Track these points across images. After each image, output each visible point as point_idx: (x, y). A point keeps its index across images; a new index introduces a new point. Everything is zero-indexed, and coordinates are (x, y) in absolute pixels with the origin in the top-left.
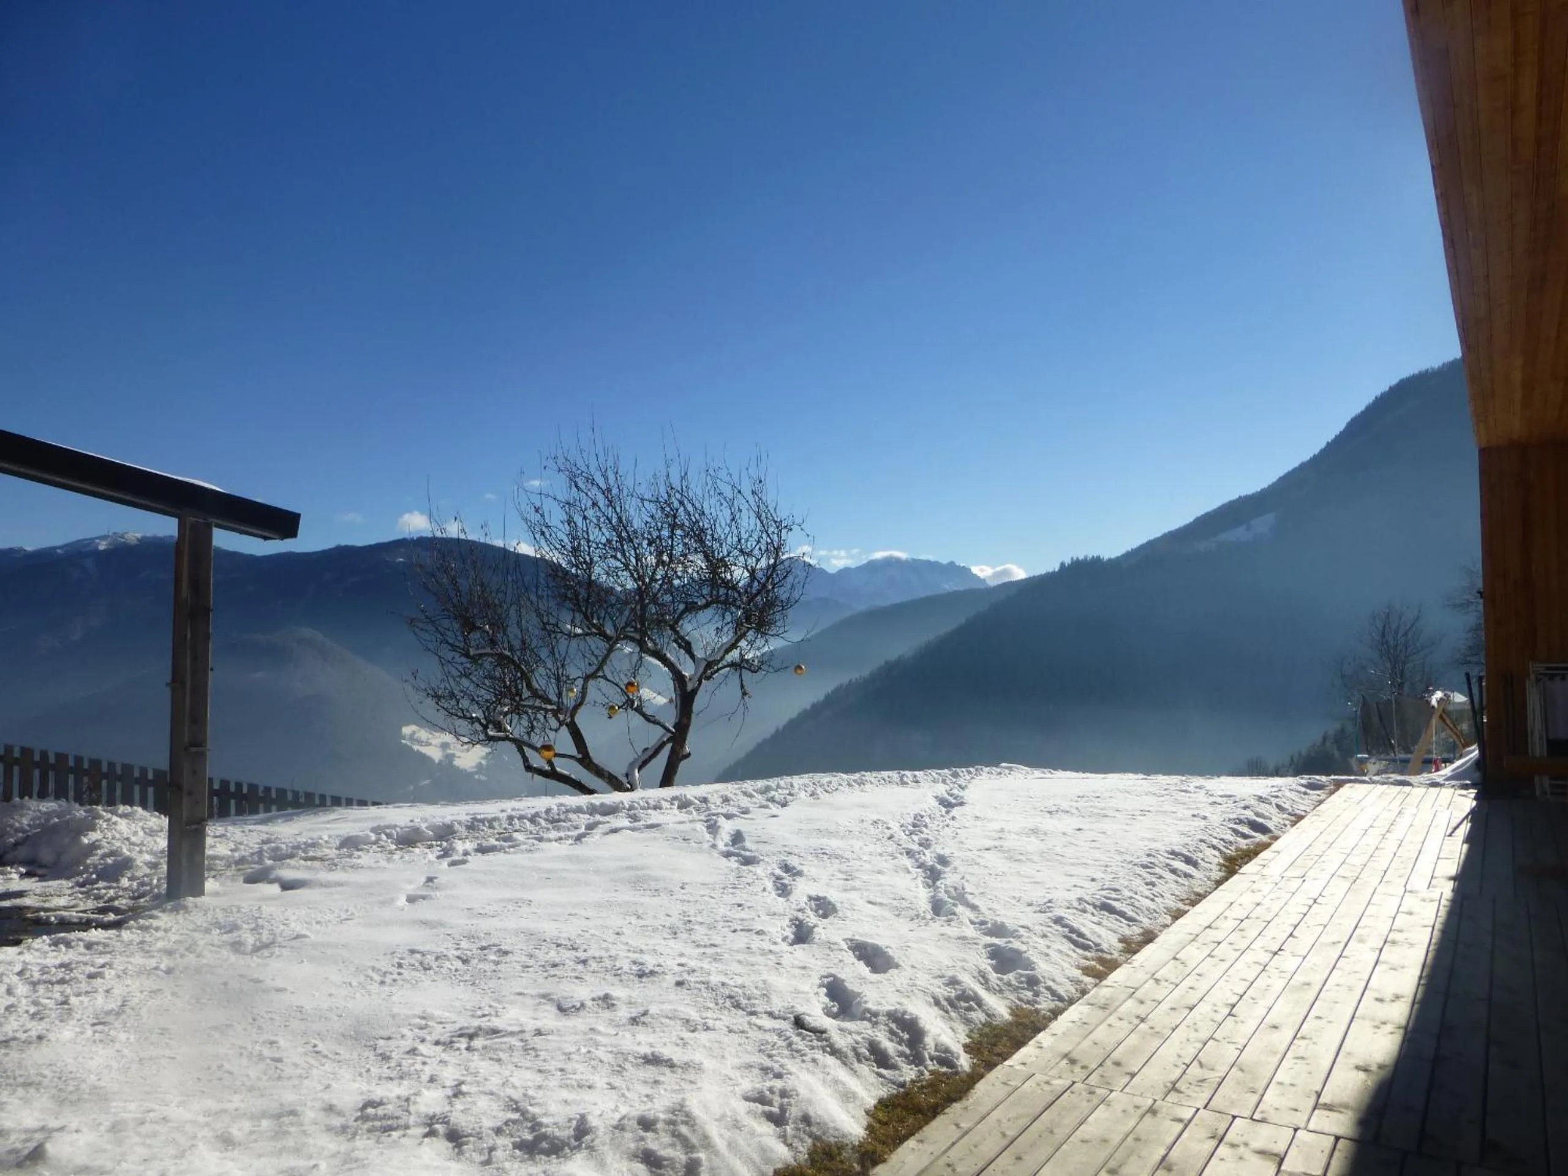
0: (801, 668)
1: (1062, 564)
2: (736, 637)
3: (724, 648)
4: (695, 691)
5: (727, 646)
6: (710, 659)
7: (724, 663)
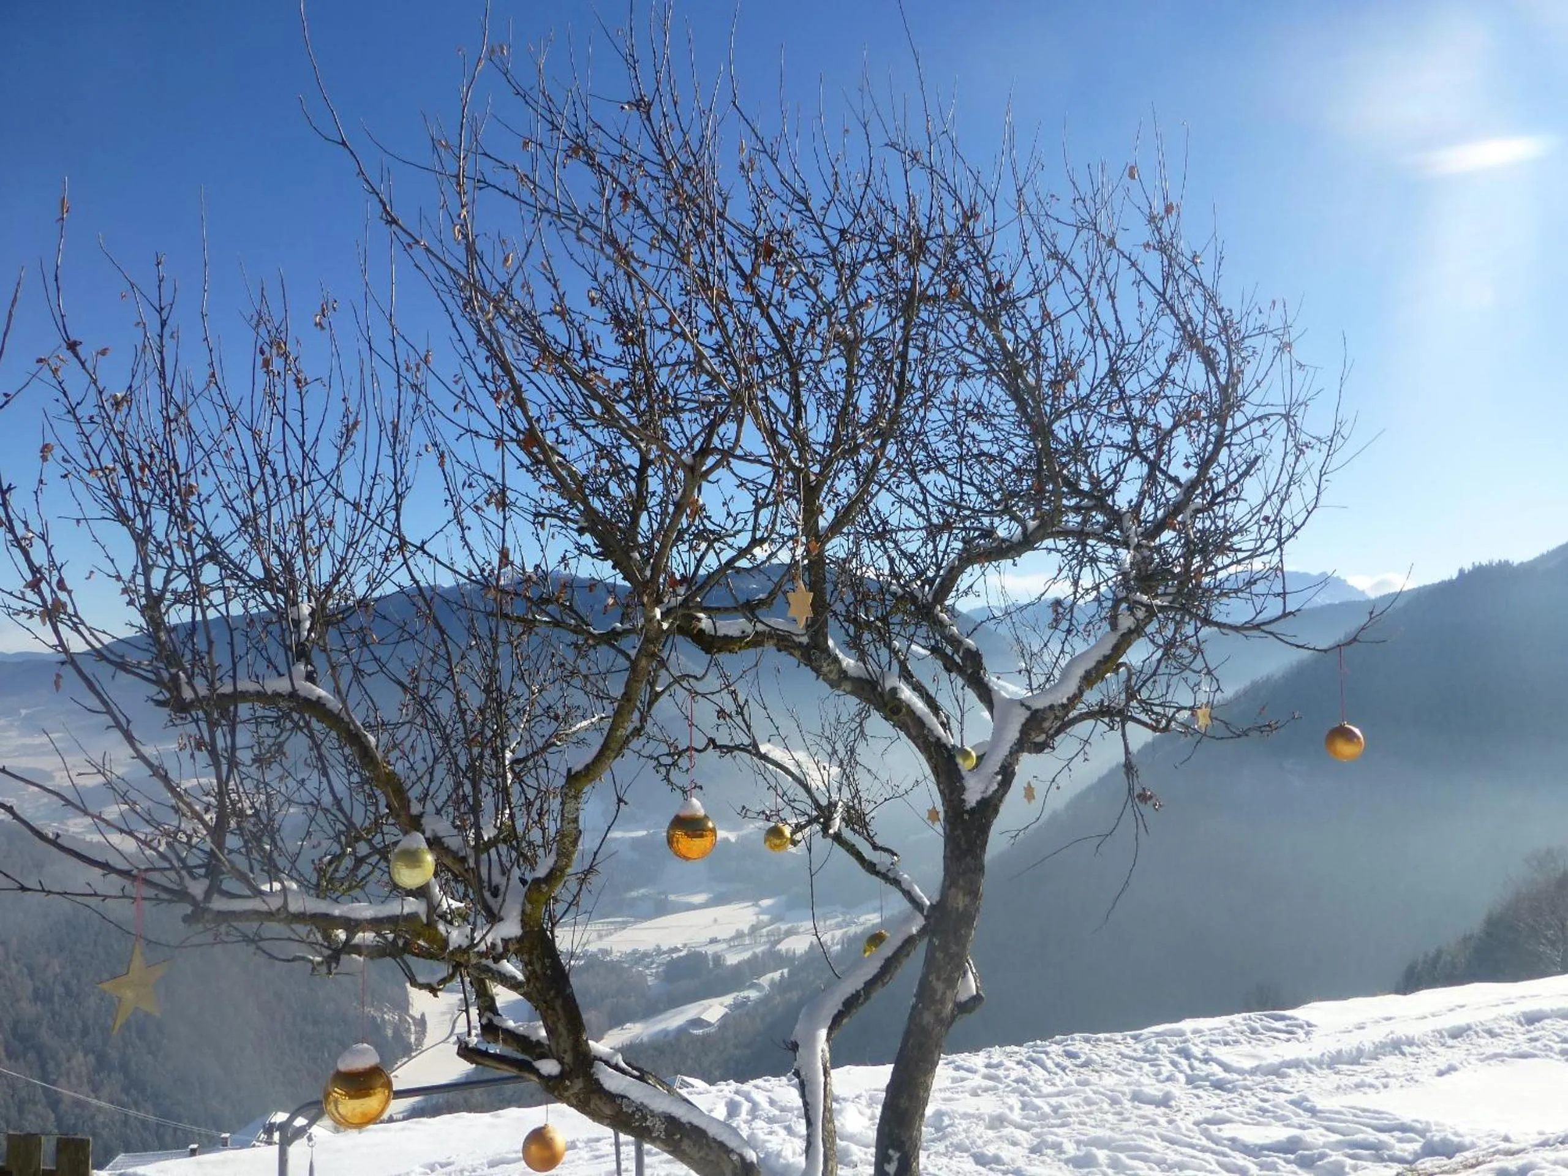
0: (1349, 736)
1: (1461, 571)
2: (1113, 639)
3: (1080, 672)
4: (989, 807)
5: (1090, 664)
6: (1039, 704)
7: (1081, 708)
